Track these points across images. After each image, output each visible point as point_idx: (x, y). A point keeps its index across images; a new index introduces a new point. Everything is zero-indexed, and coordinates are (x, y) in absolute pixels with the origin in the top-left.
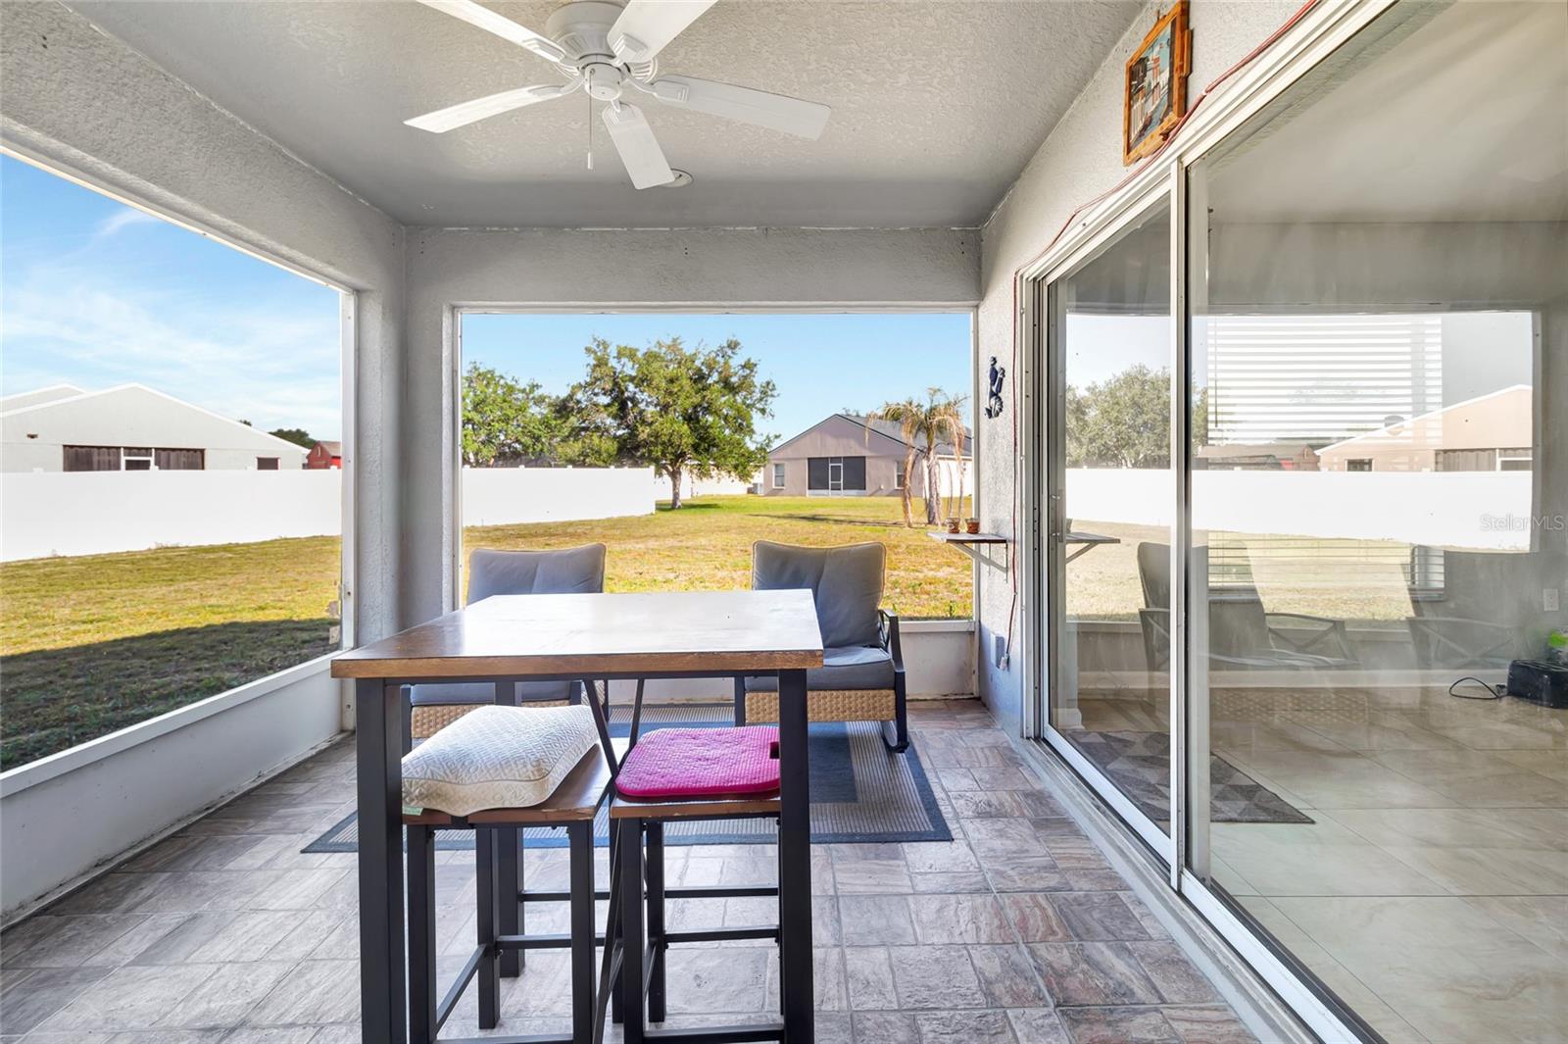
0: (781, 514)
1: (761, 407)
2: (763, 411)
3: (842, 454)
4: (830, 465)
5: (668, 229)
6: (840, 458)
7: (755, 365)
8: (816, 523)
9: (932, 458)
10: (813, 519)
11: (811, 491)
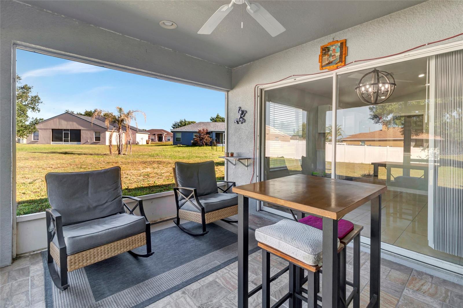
0: (47, 151)
1: (33, 106)
2: (33, 108)
3: (69, 128)
4: (63, 132)
5: (139, 40)
6: (69, 129)
7: (30, 88)
8: (67, 155)
9: (120, 132)
10: (66, 153)
11: (53, 142)
